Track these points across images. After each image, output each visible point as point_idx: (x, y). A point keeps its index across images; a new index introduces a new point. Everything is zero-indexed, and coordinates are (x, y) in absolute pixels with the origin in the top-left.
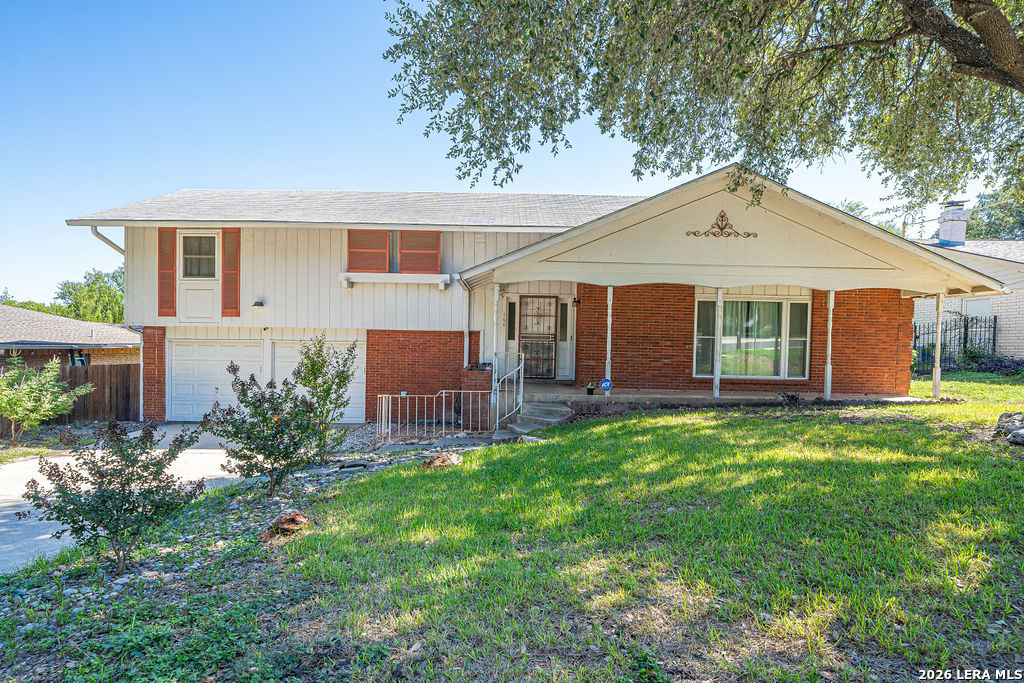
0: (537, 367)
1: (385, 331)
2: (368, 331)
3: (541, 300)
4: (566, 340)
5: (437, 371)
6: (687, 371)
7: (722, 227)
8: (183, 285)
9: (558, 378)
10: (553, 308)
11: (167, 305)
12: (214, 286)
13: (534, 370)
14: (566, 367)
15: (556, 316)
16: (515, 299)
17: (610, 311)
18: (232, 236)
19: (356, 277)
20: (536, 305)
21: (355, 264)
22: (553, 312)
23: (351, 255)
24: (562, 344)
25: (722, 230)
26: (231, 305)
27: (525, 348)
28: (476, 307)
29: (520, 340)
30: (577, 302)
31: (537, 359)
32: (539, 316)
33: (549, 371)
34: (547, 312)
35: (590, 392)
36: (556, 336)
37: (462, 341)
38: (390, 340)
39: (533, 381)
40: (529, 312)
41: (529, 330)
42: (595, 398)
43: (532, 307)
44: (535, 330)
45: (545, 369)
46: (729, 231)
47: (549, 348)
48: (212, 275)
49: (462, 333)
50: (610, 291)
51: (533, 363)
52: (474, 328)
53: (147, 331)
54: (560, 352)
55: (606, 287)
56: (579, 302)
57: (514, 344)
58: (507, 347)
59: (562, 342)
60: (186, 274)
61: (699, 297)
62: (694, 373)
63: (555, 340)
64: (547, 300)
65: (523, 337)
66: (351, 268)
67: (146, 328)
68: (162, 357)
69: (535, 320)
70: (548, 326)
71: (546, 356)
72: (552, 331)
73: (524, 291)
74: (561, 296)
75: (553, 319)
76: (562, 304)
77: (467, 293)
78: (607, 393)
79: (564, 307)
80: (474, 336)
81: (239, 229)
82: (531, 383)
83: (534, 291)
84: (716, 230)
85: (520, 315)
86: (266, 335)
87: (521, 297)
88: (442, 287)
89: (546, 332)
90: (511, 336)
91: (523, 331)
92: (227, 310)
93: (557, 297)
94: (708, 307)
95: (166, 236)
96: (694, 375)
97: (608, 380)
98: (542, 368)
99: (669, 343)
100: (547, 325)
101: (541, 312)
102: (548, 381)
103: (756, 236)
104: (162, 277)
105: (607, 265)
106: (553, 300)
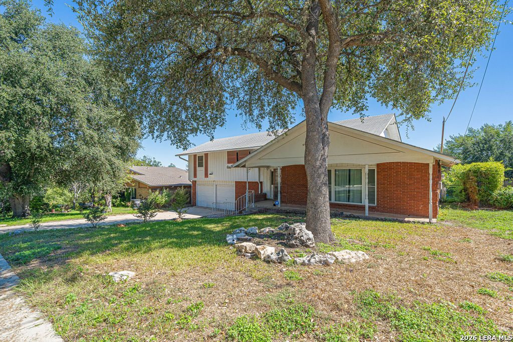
1: (239, 182)
2: (236, 182)
8: (198, 169)
11: (195, 175)
12: (203, 169)
18: (206, 155)
21: (229, 161)
23: (228, 159)
28: (261, 173)
29: (274, 185)
48: (203, 166)
52: (261, 180)
53: (193, 182)
58: (271, 187)
60: (198, 166)
66: (228, 163)
68: (195, 189)
78: (279, 206)
81: (208, 153)
85: (274, 176)
86: (215, 183)
87: (274, 169)
90: (272, 183)
91: (275, 182)
92: (206, 176)
95: (195, 156)
104: (194, 167)
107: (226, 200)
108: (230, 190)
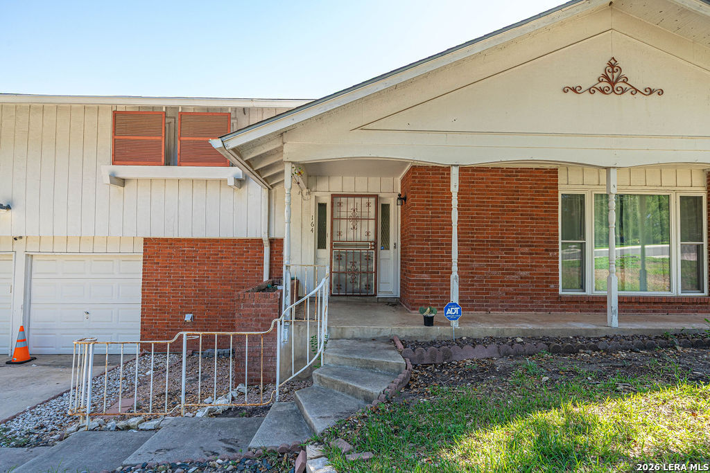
0: (354, 282)
1: (166, 240)
2: (145, 239)
3: (358, 200)
4: (388, 248)
5: (229, 288)
6: (552, 286)
7: (612, 81)
9: (380, 295)
10: (372, 209)
13: (350, 286)
14: (389, 281)
15: (376, 219)
16: (326, 199)
17: (455, 202)
19: (124, 171)
20: (351, 206)
21: (121, 155)
22: (372, 215)
23: (116, 144)
24: (383, 254)
25: (613, 84)
27: (339, 258)
28: (277, 208)
29: (332, 249)
30: (402, 199)
31: (354, 272)
32: (355, 219)
33: (368, 286)
34: (365, 215)
35: (429, 321)
36: (376, 243)
37: (262, 251)
38: (173, 251)
39: (349, 299)
40: (343, 215)
41: (343, 237)
42: (436, 331)
43: (347, 208)
44: (350, 237)
45: (363, 283)
46: (624, 86)
47: (368, 259)
49: (261, 241)
50: (455, 173)
51: (349, 277)
52: (276, 235)
54: (382, 264)
55: (448, 169)
56: (405, 199)
57: (325, 254)
58: (316, 258)
59: (384, 252)
61: (564, 189)
62: (560, 289)
63: (376, 249)
64: (365, 200)
65: (335, 245)
66: (117, 159)
69: (350, 225)
70: (366, 231)
71: (364, 268)
72: (372, 237)
73: (337, 189)
74: (381, 195)
75: (372, 223)
76: (383, 206)
77: (265, 192)
78: (455, 324)
79: (386, 208)
80: (276, 244)
82: (347, 303)
83: (348, 190)
84: (604, 85)
85: (332, 219)
86: (19, 246)
87: (333, 196)
88: (231, 182)
89: (364, 238)
90: (321, 244)
91: (336, 238)
93: (376, 197)
94: (575, 203)
96: (561, 292)
97: (455, 305)
98: (361, 283)
99: (526, 250)
100: (364, 230)
101: (358, 214)
102: (368, 299)
103: (661, 92)
105: (450, 135)
106: (372, 200)
107: (86, 315)
108: (113, 273)
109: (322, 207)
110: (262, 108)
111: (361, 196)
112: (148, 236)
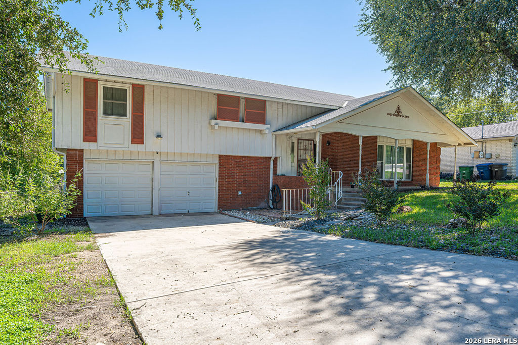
2: (220, 156)
3: (305, 141)
7: (398, 113)
8: (104, 122)
10: (312, 146)
11: (90, 134)
12: (125, 123)
15: (313, 150)
16: (295, 140)
17: (361, 148)
19: (221, 123)
20: (305, 144)
21: (221, 115)
22: (312, 148)
23: (219, 110)
26: (138, 136)
27: (300, 166)
28: (278, 144)
29: (297, 163)
32: (306, 150)
37: (270, 162)
38: (232, 161)
40: (302, 148)
41: (302, 157)
43: (303, 145)
44: (304, 157)
46: (401, 114)
48: (125, 115)
49: (270, 158)
53: (71, 152)
55: (357, 137)
56: (329, 143)
57: (295, 164)
58: (292, 166)
60: (105, 113)
61: (379, 144)
64: (310, 142)
65: (299, 161)
66: (219, 117)
67: (68, 150)
69: (304, 152)
73: (300, 137)
74: (315, 140)
75: (312, 152)
79: (315, 145)
80: (275, 160)
81: (143, 86)
83: (304, 137)
84: (396, 113)
85: (298, 149)
86: (157, 157)
87: (298, 139)
90: (293, 161)
91: (299, 157)
92: (135, 140)
93: (313, 141)
95: (89, 83)
101: (307, 148)
103: (408, 117)
104: (87, 114)
105: (361, 126)
107: (188, 193)
108: (201, 172)
109: (293, 143)
110: (272, 101)
111: (308, 140)
112: (221, 154)
